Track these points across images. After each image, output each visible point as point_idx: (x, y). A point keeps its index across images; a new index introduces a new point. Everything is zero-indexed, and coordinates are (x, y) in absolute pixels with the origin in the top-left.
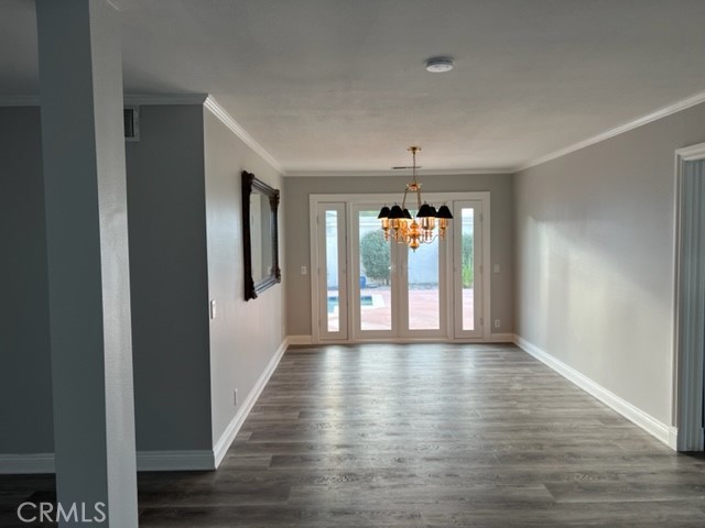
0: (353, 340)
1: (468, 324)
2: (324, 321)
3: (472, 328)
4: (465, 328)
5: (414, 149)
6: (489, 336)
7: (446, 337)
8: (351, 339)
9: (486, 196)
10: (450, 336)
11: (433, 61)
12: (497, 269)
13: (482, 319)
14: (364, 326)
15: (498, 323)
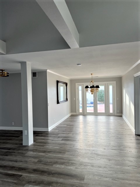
0: (85, 114)
1: (111, 111)
2: (79, 110)
3: (112, 112)
4: (110, 112)
5: (92, 74)
6: (116, 114)
7: (106, 114)
8: (84, 114)
9: (115, 82)
10: (107, 114)
11: (78, 64)
12: (118, 99)
13: (114, 110)
14: (88, 111)
15: (118, 111)
